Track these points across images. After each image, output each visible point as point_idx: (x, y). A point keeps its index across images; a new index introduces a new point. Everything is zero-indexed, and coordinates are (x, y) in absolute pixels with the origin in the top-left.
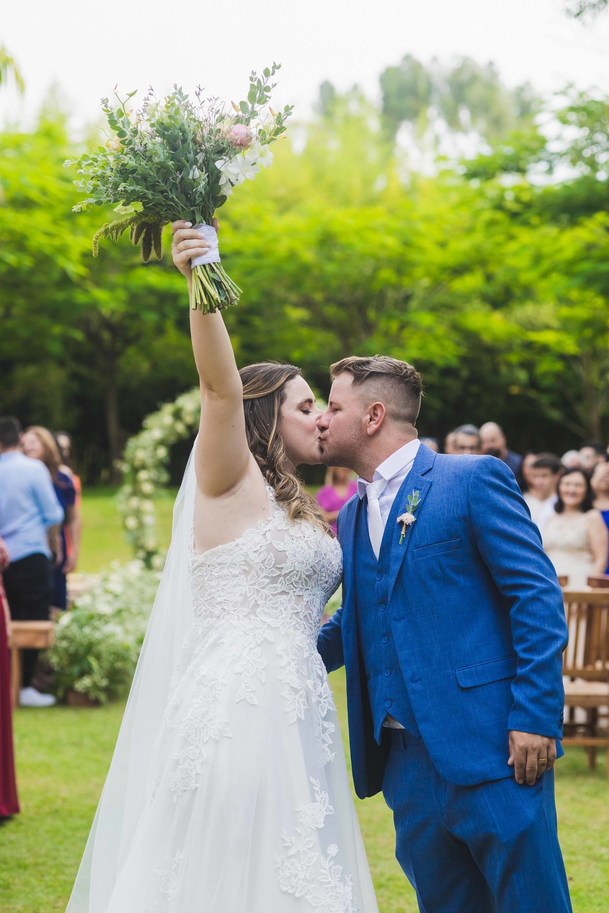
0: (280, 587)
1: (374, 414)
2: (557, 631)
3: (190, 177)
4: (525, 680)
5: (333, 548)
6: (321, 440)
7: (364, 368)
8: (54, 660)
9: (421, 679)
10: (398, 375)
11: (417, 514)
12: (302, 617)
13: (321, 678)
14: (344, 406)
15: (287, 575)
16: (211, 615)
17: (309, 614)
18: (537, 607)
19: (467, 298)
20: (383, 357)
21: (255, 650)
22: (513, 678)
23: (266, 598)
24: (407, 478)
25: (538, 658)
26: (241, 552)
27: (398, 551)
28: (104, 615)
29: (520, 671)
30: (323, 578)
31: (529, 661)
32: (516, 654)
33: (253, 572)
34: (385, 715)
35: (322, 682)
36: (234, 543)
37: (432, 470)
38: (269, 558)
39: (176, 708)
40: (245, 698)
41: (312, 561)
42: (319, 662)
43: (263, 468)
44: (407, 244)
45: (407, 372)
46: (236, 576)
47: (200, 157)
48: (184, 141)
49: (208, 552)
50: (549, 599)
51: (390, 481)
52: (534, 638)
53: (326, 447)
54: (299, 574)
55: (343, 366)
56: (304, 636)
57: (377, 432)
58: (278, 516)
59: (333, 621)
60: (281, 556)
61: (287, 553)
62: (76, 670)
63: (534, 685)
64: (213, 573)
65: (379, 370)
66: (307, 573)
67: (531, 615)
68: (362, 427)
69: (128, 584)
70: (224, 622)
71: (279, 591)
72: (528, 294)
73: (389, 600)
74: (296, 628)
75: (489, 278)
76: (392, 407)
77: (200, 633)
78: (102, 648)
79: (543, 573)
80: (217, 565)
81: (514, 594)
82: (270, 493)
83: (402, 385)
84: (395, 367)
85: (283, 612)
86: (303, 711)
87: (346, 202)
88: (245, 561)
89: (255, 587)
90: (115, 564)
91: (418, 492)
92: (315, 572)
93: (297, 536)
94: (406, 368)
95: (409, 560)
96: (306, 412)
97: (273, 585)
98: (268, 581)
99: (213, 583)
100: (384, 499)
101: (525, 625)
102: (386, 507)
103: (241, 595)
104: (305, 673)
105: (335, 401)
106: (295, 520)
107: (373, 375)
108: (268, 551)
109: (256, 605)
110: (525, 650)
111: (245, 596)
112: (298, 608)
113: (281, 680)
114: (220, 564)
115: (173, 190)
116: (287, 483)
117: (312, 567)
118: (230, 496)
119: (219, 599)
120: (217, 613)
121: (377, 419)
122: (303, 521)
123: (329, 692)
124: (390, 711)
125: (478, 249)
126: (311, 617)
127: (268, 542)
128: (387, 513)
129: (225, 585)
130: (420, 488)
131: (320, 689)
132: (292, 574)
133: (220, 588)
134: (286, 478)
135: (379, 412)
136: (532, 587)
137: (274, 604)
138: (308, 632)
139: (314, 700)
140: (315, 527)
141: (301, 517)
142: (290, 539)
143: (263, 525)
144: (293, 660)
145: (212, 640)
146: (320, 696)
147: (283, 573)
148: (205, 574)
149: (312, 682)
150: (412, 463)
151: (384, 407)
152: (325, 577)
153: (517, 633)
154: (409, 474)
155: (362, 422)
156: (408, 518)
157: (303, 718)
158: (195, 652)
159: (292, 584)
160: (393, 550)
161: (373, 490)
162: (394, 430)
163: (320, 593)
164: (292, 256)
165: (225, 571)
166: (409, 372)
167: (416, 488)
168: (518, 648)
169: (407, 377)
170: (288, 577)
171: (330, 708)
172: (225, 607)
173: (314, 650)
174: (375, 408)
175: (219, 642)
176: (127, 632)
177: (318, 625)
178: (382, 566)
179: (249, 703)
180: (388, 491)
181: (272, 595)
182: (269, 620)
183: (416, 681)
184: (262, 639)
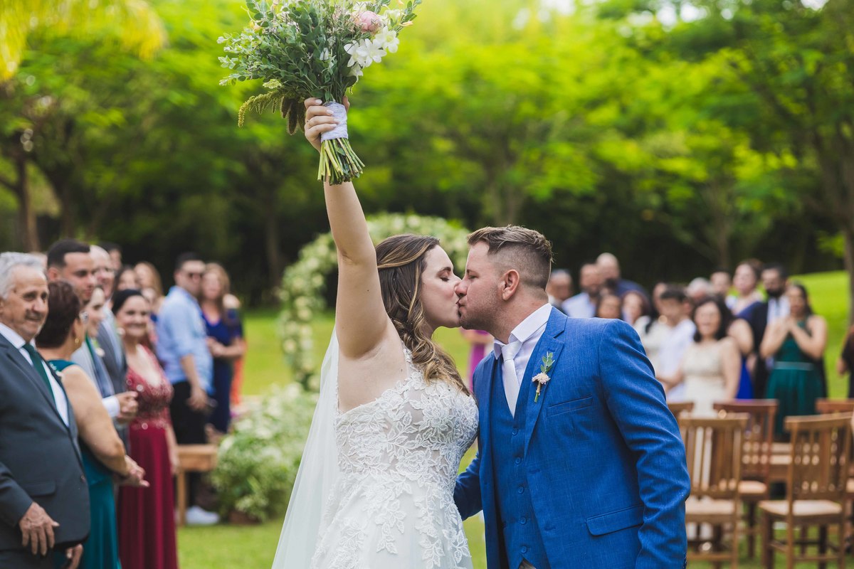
0: (417, 443)
1: (509, 280)
2: (681, 483)
3: (321, 58)
4: (652, 528)
5: (468, 405)
6: (460, 305)
7: (499, 238)
8: (217, 481)
9: (554, 528)
10: (530, 244)
11: (551, 373)
12: (438, 470)
13: (456, 527)
14: (481, 273)
15: (424, 431)
16: (354, 470)
17: (445, 467)
18: (662, 460)
19: (602, 129)
20: (515, 227)
21: (395, 503)
22: (640, 526)
23: (405, 453)
24: (541, 340)
25: (664, 508)
26: (381, 411)
27: (533, 408)
28: (263, 440)
29: (647, 520)
30: (457, 434)
31: (656, 511)
32: (642, 504)
33: (392, 429)
34: (521, 560)
35: (458, 530)
36: (374, 403)
37: (564, 333)
38: (407, 416)
39: (323, 556)
40: (385, 548)
41: (447, 418)
42: (454, 512)
43: (400, 332)
44: (546, 79)
45: (538, 241)
46: (377, 433)
47: (331, 41)
48: (315, 24)
49: (351, 411)
50: (674, 453)
51: (524, 343)
52: (660, 489)
53: (464, 311)
54: (435, 430)
55: (478, 236)
56: (441, 488)
57: (512, 297)
58: (414, 377)
59: (470, 470)
60: (418, 414)
61: (423, 411)
62: (237, 490)
63: (659, 532)
64: (355, 431)
65: (512, 240)
66: (442, 430)
67: (657, 467)
68: (498, 293)
69: (286, 408)
70: (365, 476)
71: (417, 446)
72: (660, 124)
73: (525, 454)
74: (433, 481)
75: (624, 110)
76: (526, 273)
77: (344, 487)
78: (262, 471)
79: (668, 429)
80: (359, 423)
81: (641, 448)
82: (407, 355)
83: (534, 253)
84: (527, 236)
85: (421, 466)
86: (439, 559)
87: (488, 40)
88: (385, 419)
89: (394, 443)
90: (275, 387)
91: (552, 353)
92: (450, 428)
93: (433, 395)
94: (537, 237)
95: (544, 417)
96: (445, 279)
97: (411, 442)
98: (406, 437)
99: (355, 440)
100: (519, 359)
101: (651, 477)
102: (521, 367)
103: (381, 451)
104: (441, 523)
105: (472, 269)
106: (431, 380)
107: (508, 244)
108: (405, 410)
109: (396, 460)
110: (652, 500)
111: (385, 452)
112: (435, 462)
113: (418, 531)
114: (361, 422)
115: (305, 70)
116: (424, 347)
117: (447, 424)
118: (370, 357)
119: (361, 455)
120: (359, 468)
121: (512, 285)
122: (438, 381)
123: (464, 540)
124: (526, 556)
125: (612, 83)
126: (447, 470)
127: (406, 401)
128: (522, 372)
129: (366, 442)
130: (553, 349)
131: (455, 537)
132: (428, 431)
133: (362, 445)
134: (423, 342)
135: (513, 279)
136: (658, 442)
137: (412, 458)
138: (444, 484)
139: (449, 548)
140: (450, 386)
141: (437, 377)
142: (426, 399)
143: (401, 385)
144: (430, 511)
145: (354, 493)
146: (456, 543)
147: (420, 430)
148: (348, 432)
149: (447, 532)
150: (545, 325)
151: (518, 274)
152: (460, 432)
153: (644, 484)
154: (542, 336)
155: (497, 288)
156: (543, 377)
157: (439, 565)
158: (340, 504)
159: (429, 439)
160: (528, 407)
161: (509, 351)
162: (527, 296)
163: (456, 448)
164: (439, 92)
165: (367, 429)
166: (540, 241)
167: (550, 350)
168: (645, 498)
169: (538, 246)
170: (425, 434)
171: (465, 554)
172: (366, 463)
173: (450, 500)
174: (510, 275)
175: (362, 495)
176: (285, 455)
177: (453, 477)
178: (519, 421)
179: (389, 552)
180: (523, 352)
181: (411, 450)
182: (408, 474)
183: (550, 529)
184: (401, 492)
